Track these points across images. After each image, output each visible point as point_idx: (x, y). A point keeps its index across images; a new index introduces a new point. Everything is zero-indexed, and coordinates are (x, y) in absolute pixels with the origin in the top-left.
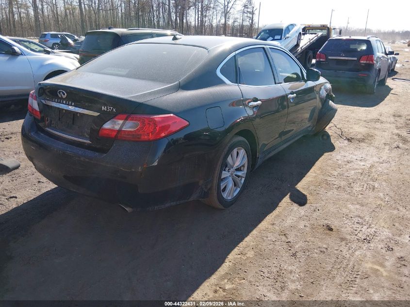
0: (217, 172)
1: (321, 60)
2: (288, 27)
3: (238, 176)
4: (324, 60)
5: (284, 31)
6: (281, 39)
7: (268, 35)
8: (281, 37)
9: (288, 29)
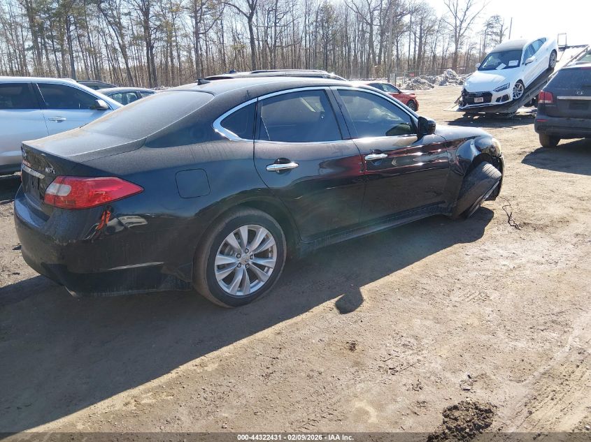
0: (204, 256)
1: (546, 102)
2: (531, 46)
3: (262, 267)
4: (550, 102)
5: (523, 53)
6: (518, 66)
7: (499, 61)
8: (519, 62)
9: (532, 49)
